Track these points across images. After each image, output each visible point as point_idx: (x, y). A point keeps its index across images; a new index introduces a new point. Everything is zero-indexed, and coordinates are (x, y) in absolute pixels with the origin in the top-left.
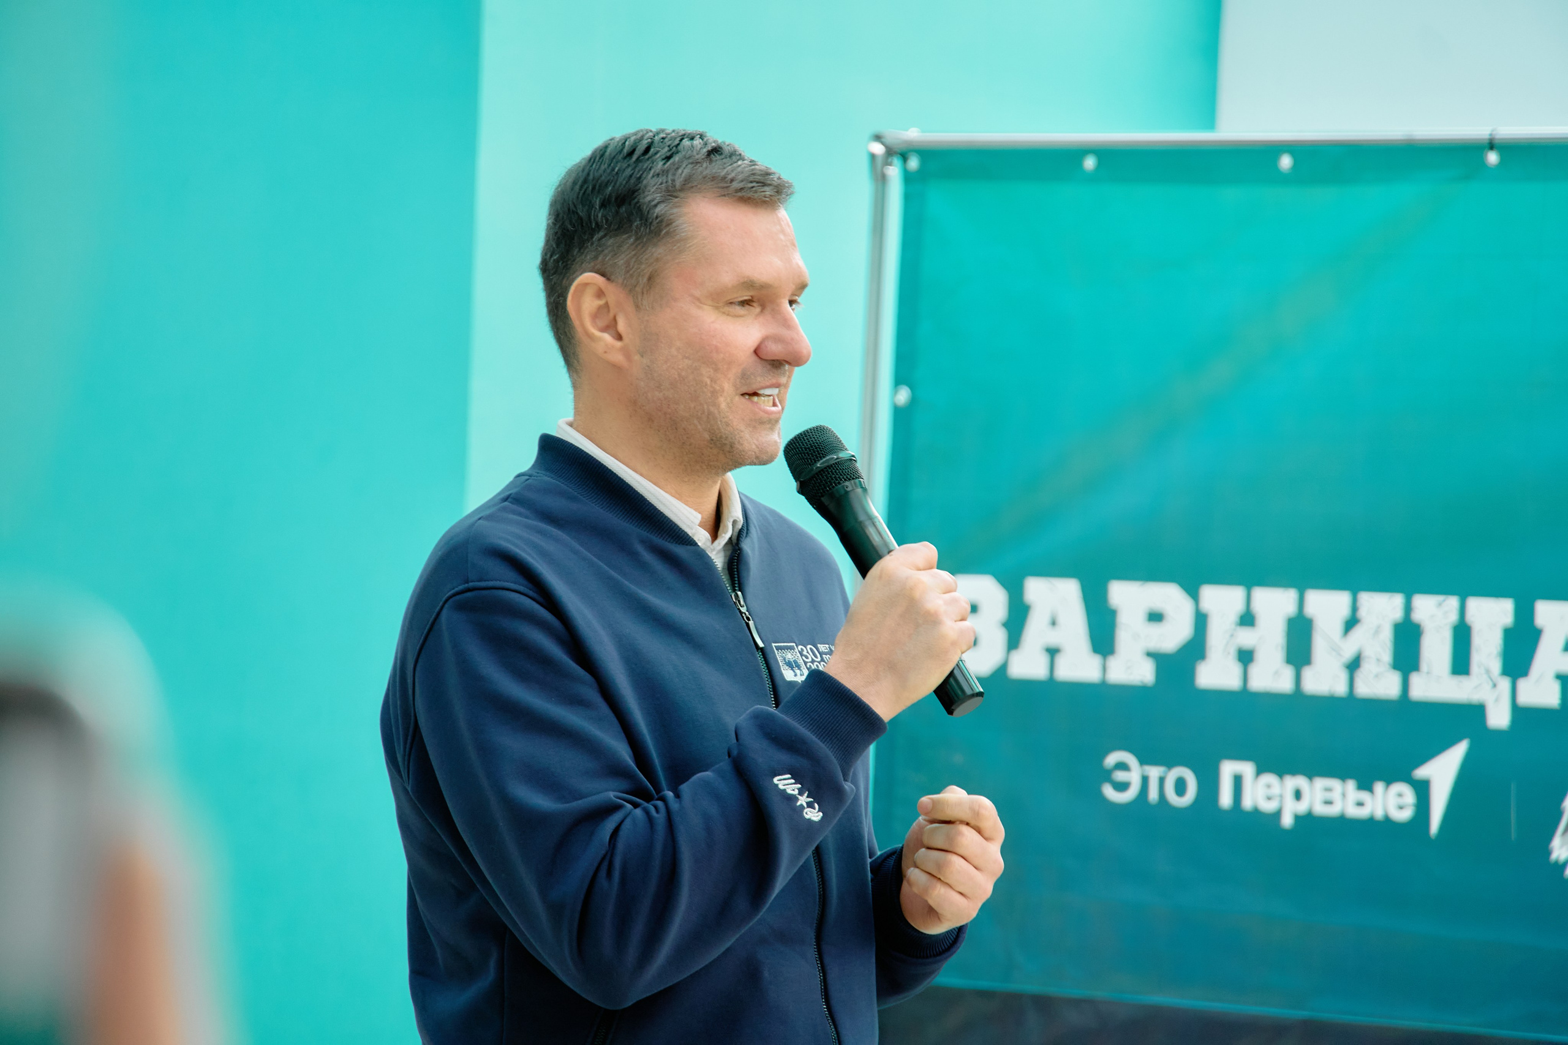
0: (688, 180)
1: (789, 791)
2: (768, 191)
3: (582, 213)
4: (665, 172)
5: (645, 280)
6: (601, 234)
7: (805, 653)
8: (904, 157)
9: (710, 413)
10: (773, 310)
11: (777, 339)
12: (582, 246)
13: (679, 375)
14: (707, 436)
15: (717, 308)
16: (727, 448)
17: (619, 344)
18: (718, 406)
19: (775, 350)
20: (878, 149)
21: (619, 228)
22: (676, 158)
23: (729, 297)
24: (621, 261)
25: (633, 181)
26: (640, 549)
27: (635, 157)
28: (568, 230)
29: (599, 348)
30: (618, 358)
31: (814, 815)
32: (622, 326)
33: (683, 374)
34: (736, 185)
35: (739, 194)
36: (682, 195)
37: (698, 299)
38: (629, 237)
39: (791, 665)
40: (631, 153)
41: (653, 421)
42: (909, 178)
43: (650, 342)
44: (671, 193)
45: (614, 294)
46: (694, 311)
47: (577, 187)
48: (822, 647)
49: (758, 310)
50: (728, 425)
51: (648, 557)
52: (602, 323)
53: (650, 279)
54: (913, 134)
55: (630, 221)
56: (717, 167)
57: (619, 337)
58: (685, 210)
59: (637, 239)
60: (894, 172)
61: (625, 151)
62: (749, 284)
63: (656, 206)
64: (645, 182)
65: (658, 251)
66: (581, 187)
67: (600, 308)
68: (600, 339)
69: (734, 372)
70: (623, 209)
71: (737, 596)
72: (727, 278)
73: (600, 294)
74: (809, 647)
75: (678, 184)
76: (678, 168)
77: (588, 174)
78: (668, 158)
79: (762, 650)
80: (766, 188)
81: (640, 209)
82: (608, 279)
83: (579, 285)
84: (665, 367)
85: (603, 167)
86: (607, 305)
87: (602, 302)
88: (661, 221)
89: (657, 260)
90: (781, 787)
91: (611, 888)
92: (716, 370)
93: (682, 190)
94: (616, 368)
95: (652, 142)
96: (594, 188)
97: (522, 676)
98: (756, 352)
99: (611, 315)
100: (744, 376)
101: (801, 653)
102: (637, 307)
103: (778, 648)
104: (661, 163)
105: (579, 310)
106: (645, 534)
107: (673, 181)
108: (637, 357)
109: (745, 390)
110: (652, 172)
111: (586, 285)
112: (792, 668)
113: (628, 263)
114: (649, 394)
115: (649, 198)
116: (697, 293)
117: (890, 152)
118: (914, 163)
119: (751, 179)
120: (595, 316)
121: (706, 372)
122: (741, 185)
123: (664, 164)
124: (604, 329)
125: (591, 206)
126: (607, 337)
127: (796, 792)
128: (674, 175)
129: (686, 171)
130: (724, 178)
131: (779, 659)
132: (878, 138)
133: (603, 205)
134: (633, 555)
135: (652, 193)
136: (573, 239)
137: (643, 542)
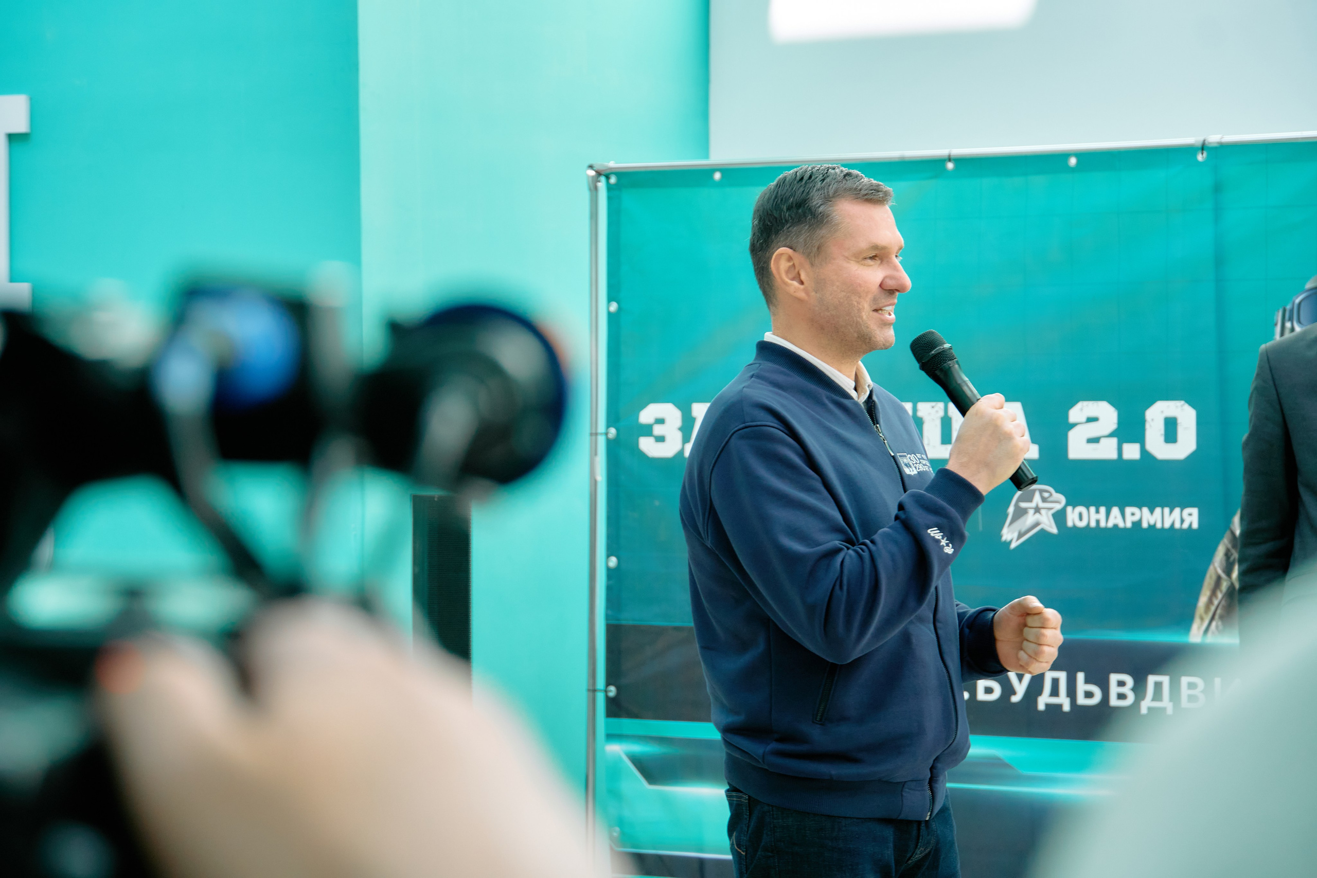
0: (836, 192)
1: (937, 537)
2: (881, 194)
3: (776, 214)
4: (823, 188)
5: (816, 249)
6: (788, 225)
7: (911, 459)
8: (608, 177)
9: (857, 322)
10: (888, 261)
11: (891, 277)
12: (777, 233)
13: (839, 301)
14: (856, 335)
15: (858, 262)
16: (868, 341)
17: (802, 287)
18: (861, 317)
19: (891, 284)
20: (592, 173)
21: (799, 221)
22: (828, 180)
23: (864, 255)
24: (801, 239)
25: (804, 194)
26: (827, 402)
27: (804, 182)
28: (768, 225)
29: (791, 290)
30: (802, 295)
31: (949, 550)
32: (803, 277)
33: (841, 300)
34: (863, 192)
35: (866, 197)
36: (833, 199)
37: (847, 258)
38: (805, 226)
39: (908, 465)
40: (802, 179)
41: (824, 329)
42: (610, 188)
43: (820, 284)
44: (828, 199)
45: (798, 258)
46: (845, 264)
47: (772, 201)
48: (919, 455)
49: (879, 262)
50: (868, 327)
51: (831, 406)
52: (791, 276)
53: (818, 248)
54: (612, 164)
55: (805, 217)
56: (849, 183)
57: (802, 283)
58: (835, 208)
59: (810, 226)
60: (602, 185)
61: (798, 178)
62: (875, 247)
63: (819, 207)
64: (811, 194)
65: (823, 232)
66: (774, 200)
67: (790, 267)
68: (791, 285)
69: (870, 296)
70: (800, 211)
71: (877, 427)
72: (863, 244)
73: (790, 259)
74: (913, 455)
75: (831, 194)
76: (829, 186)
77: (777, 193)
78: (823, 180)
79: (893, 457)
80: (879, 193)
81: (810, 209)
82: (794, 250)
83: (777, 255)
84: (830, 298)
85: (786, 188)
86: (794, 265)
87: (791, 264)
88: (823, 215)
89: (822, 237)
90: (932, 535)
91: (842, 596)
92: (860, 297)
93: (833, 197)
94: (800, 300)
95: (812, 172)
96: (782, 200)
97: (780, 475)
98: (881, 286)
99: (797, 270)
100: (875, 300)
101: (910, 458)
102: (812, 265)
103: (900, 456)
104: (820, 183)
105: (778, 269)
106: (828, 393)
107: (828, 192)
108: (813, 294)
109: (875, 307)
110: (815, 188)
111: (782, 254)
112: (908, 467)
113: (805, 240)
114: (822, 314)
115: (815, 203)
116: (846, 254)
117: (599, 174)
118: (613, 180)
119: (871, 188)
120: (787, 272)
121: (855, 299)
122: (866, 192)
123: (822, 183)
124: (793, 279)
125: (782, 210)
126: (795, 283)
127: (940, 538)
128: (828, 189)
129: (835, 186)
130: (856, 189)
131: (902, 462)
132: (591, 167)
133: (789, 209)
134: (823, 405)
135: (816, 200)
136: (771, 230)
137: (827, 398)
